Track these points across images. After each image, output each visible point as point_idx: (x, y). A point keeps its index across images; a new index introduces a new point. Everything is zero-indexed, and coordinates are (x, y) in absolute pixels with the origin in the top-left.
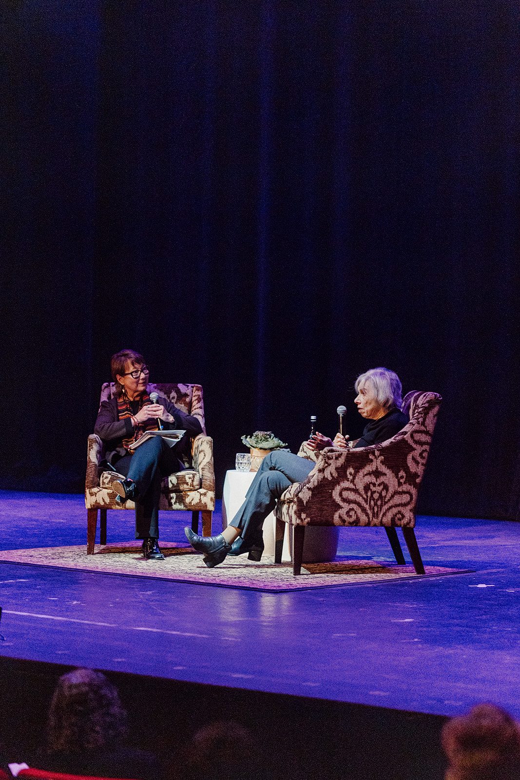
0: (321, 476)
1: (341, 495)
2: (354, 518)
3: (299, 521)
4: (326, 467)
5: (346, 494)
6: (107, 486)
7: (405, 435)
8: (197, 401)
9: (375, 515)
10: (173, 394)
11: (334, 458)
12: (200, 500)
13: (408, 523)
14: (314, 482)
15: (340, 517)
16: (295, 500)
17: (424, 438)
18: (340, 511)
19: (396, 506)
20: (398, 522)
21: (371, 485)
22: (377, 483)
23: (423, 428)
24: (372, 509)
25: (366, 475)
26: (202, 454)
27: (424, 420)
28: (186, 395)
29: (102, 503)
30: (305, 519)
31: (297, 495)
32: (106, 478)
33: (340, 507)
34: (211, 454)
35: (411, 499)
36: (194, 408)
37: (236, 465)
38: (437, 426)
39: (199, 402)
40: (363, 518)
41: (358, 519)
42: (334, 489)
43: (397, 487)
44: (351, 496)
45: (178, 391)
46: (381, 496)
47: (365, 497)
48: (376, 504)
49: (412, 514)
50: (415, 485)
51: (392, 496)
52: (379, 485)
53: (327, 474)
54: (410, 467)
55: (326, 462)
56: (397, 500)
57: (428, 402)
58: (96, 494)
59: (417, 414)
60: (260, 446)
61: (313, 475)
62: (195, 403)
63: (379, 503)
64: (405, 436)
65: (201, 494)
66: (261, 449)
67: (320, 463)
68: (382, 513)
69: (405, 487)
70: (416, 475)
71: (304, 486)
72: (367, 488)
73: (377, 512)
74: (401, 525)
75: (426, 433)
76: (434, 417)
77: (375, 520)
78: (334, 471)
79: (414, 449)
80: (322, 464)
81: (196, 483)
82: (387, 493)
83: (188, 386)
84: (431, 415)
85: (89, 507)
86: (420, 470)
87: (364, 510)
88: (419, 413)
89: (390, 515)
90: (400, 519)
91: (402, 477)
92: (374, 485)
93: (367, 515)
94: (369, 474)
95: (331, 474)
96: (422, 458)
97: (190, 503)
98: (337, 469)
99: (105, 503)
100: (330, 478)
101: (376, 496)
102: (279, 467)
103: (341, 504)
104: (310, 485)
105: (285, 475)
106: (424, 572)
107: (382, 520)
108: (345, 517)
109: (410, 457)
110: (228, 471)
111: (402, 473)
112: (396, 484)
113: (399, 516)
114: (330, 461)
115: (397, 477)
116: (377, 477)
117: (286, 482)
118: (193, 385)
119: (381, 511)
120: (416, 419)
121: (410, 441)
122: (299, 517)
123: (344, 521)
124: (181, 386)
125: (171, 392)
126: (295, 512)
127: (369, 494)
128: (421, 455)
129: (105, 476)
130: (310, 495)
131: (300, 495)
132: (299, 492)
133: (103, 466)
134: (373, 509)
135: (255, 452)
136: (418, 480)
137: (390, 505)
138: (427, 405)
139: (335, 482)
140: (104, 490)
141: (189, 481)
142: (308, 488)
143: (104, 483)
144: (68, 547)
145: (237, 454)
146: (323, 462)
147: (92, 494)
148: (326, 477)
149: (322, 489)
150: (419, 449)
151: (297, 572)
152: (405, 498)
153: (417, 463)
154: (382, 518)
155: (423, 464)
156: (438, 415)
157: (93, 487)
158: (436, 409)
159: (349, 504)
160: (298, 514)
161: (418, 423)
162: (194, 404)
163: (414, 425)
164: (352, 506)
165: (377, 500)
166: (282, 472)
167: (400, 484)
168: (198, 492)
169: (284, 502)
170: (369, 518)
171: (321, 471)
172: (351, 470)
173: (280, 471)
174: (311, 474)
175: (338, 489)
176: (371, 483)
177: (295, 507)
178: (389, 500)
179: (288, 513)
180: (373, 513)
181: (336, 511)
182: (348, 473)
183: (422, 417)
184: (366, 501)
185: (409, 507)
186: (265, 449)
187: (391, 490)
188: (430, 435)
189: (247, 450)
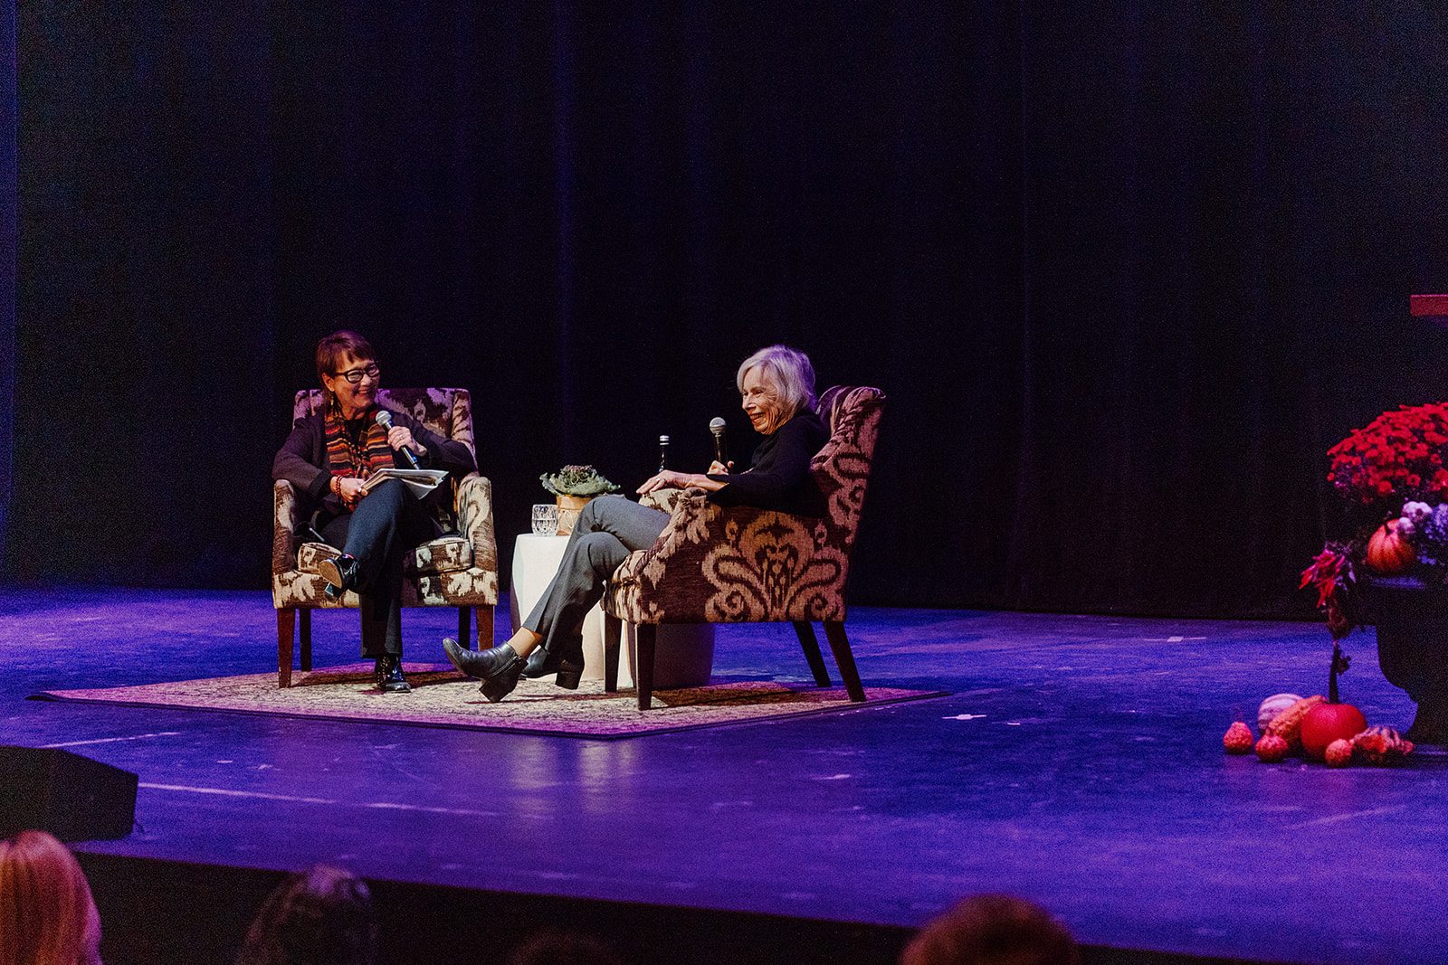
0: (681, 537)
1: (716, 568)
2: (740, 607)
3: (645, 617)
4: (690, 521)
5: (725, 567)
6: (310, 567)
7: (824, 462)
8: (461, 418)
9: (777, 602)
10: (420, 406)
11: (703, 505)
12: (472, 586)
13: (834, 614)
14: (669, 548)
15: (716, 607)
16: (638, 579)
17: (857, 466)
18: (716, 597)
19: (813, 584)
20: (817, 613)
21: (768, 550)
22: (778, 547)
23: (854, 449)
24: (770, 590)
25: (760, 532)
26: (473, 508)
27: (856, 435)
28: (442, 407)
29: (303, 599)
30: (655, 613)
31: (640, 572)
32: (308, 553)
33: (715, 590)
34: (488, 507)
35: (838, 572)
36: (457, 429)
37: (533, 525)
38: (879, 444)
39: (464, 419)
40: (757, 608)
41: (747, 610)
42: (704, 559)
43: (812, 552)
44: (735, 569)
45: (428, 401)
46: (785, 570)
47: (759, 571)
48: (777, 583)
49: (839, 597)
50: (844, 548)
51: (805, 569)
52: (782, 550)
53: (691, 533)
54: (835, 517)
55: (689, 513)
56: (814, 574)
57: (861, 404)
58: (291, 582)
59: (844, 425)
60: (573, 490)
61: (668, 537)
62: (457, 421)
63: (783, 581)
64: (824, 465)
65: (473, 578)
66: (574, 495)
67: (678, 515)
68: (788, 599)
69: (827, 552)
70: (845, 531)
71: (652, 556)
72: (761, 555)
73: (780, 596)
74: (821, 618)
75: (861, 457)
76: (873, 430)
77: (777, 611)
78: (702, 527)
79: (841, 486)
80: (682, 517)
81: (464, 557)
82: (795, 562)
83: (444, 392)
84: (867, 426)
85: (280, 605)
86: (851, 521)
87: (757, 594)
88: (848, 423)
89: (801, 602)
90: (819, 608)
91: (821, 535)
92: (773, 550)
93: (763, 602)
94: (764, 531)
95: (699, 534)
96: (855, 500)
97: (456, 593)
98: (707, 524)
99: (308, 597)
100: (696, 541)
101: (777, 569)
102: (607, 526)
103: (718, 584)
104: (663, 554)
105: (619, 538)
106: (865, 699)
107: (788, 610)
108: (725, 607)
109: (833, 500)
110: (519, 536)
111: (820, 528)
112: (812, 547)
113: (818, 602)
114: (697, 512)
115: (812, 535)
116: (778, 536)
117: (620, 549)
118: (453, 390)
119: (786, 594)
120: (842, 434)
121: (833, 473)
122: (645, 609)
123: (723, 614)
124: (431, 392)
125: (415, 404)
126: (639, 602)
127: (765, 566)
128: (852, 495)
129: (305, 551)
130: (663, 570)
131: (646, 571)
132: (644, 567)
133: (301, 535)
134: (773, 591)
135: (565, 502)
136: (848, 540)
137: (802, 583)
138: (860, 409)
139: (705, 547)
140: (304, 574)
141: (452, 555)
142: (658, 558)
143: (304, 563)
144: (245, 677)
145: (534, 506)
146: (683, 513)
147: (284, 583)
148: (689, 538)
149: (684, 560)
150: (848, 486)
151: (645, 705)
152: (828, 571)
153: (846, 509)
154: (788, 607)
155: (856, 512)
156: (880, 426)
157: (287, 571)
158: (876, 415)
159: (731, 584)
160: (644, 604)
161: (846, 440)
162: (455, 423)
163: (839, 444)
164: (736, 587)
165: (780, 575)
166: (614, 533)
167: (817, 547)
168: (468, 573)
169: (618, 586)
170: (766, 608)
171: (681, 528)
172: (733, 525)
173: (609, 532)
174: (663, 535)
175: (711, 558)
176: (768, 546)
177: (638, 593)
178: (800, 575)
179: (626, 603)
180: (774, 598)
181: (709, 597)
182: (727, 531)
183: (851, 430)
184: (760, 578)
185: (835, 586)
186: (582, 496)
187: (803, 558)
188: (867, 460)
189: (552, 499)
